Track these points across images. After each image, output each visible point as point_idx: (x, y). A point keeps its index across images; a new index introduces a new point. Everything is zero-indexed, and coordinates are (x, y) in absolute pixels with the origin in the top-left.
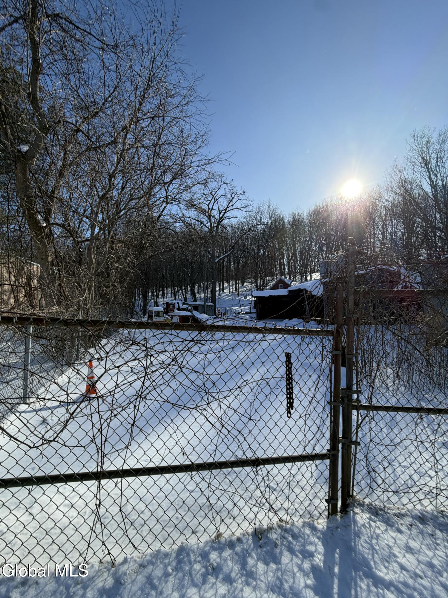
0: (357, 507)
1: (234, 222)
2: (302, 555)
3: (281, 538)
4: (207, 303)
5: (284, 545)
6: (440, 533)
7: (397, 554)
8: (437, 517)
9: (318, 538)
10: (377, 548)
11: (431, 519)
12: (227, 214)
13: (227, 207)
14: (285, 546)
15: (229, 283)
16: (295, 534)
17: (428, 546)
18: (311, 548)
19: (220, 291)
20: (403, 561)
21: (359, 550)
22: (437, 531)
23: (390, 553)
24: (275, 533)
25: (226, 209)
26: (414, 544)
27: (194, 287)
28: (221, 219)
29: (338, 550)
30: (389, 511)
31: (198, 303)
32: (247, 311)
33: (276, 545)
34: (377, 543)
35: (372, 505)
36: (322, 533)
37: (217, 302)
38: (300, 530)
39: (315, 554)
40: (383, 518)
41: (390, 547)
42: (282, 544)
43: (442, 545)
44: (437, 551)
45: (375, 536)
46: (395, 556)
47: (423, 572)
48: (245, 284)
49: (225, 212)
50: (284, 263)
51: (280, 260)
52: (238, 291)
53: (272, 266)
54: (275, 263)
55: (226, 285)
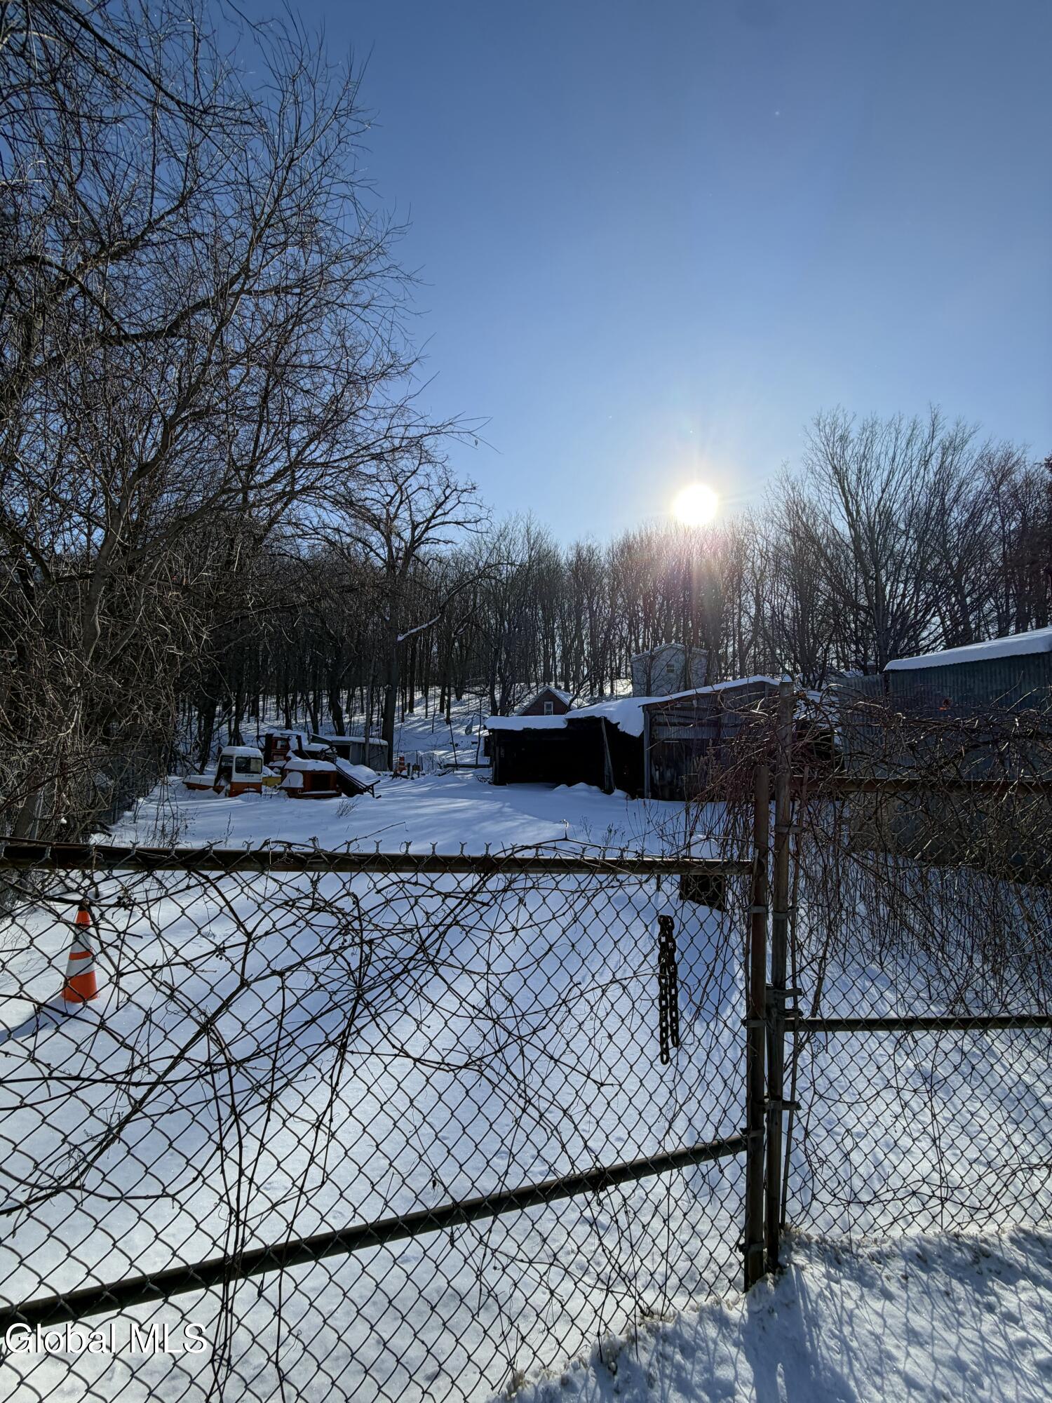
0: (797, 1252)
1: (444, 551)
2: (708, 1395)
3: (658, 1361)
4: (371, 740)
5: (666, 1376)
6: (959, 1285)
7: (894, 1352)
8: (948, 1250)
9: (736, 1344)
10: (854, 1344)
11: (940, 1257)
12: (431, 534)
13: (433, 517)
14: (670, 1378)
15: (425, 693)
16: (687, 1342)
17: (944, 1319)
18: (724, 1373)
19: (404, 711)
20: (908, 1367)
21: (823, 1358)
22: (955, 1283)
23: (881, 1351)
24: (645, 1349)
25: (429, 520)
26: (920, 1322)
27: (338, 697)
28: (416, 542)
29: (780, 1367)
30: (860, 1251)
31: (347, 738)
32: (468, 761)
33: (650, 1381)
34: (853, 1333)
35: (824, 1241)
36: (744, 1330)
37: (396, 737)
38: (697, 1332)
39: (736, 1385)
40: (851, 1269)
41: (877, 1338)
42: (663, 1375)
43: (969, 1314)
44: (961, 1330)
45: (845, 1317)
46: (891, 1357)
47: (949, 1385)
48: (465, 697)
49: (427, 529)
50: (554, 653)
51: (546, 647)
52: (449, 713)
53: (528, 658)
54: (534, 651)
55: (418, 696)
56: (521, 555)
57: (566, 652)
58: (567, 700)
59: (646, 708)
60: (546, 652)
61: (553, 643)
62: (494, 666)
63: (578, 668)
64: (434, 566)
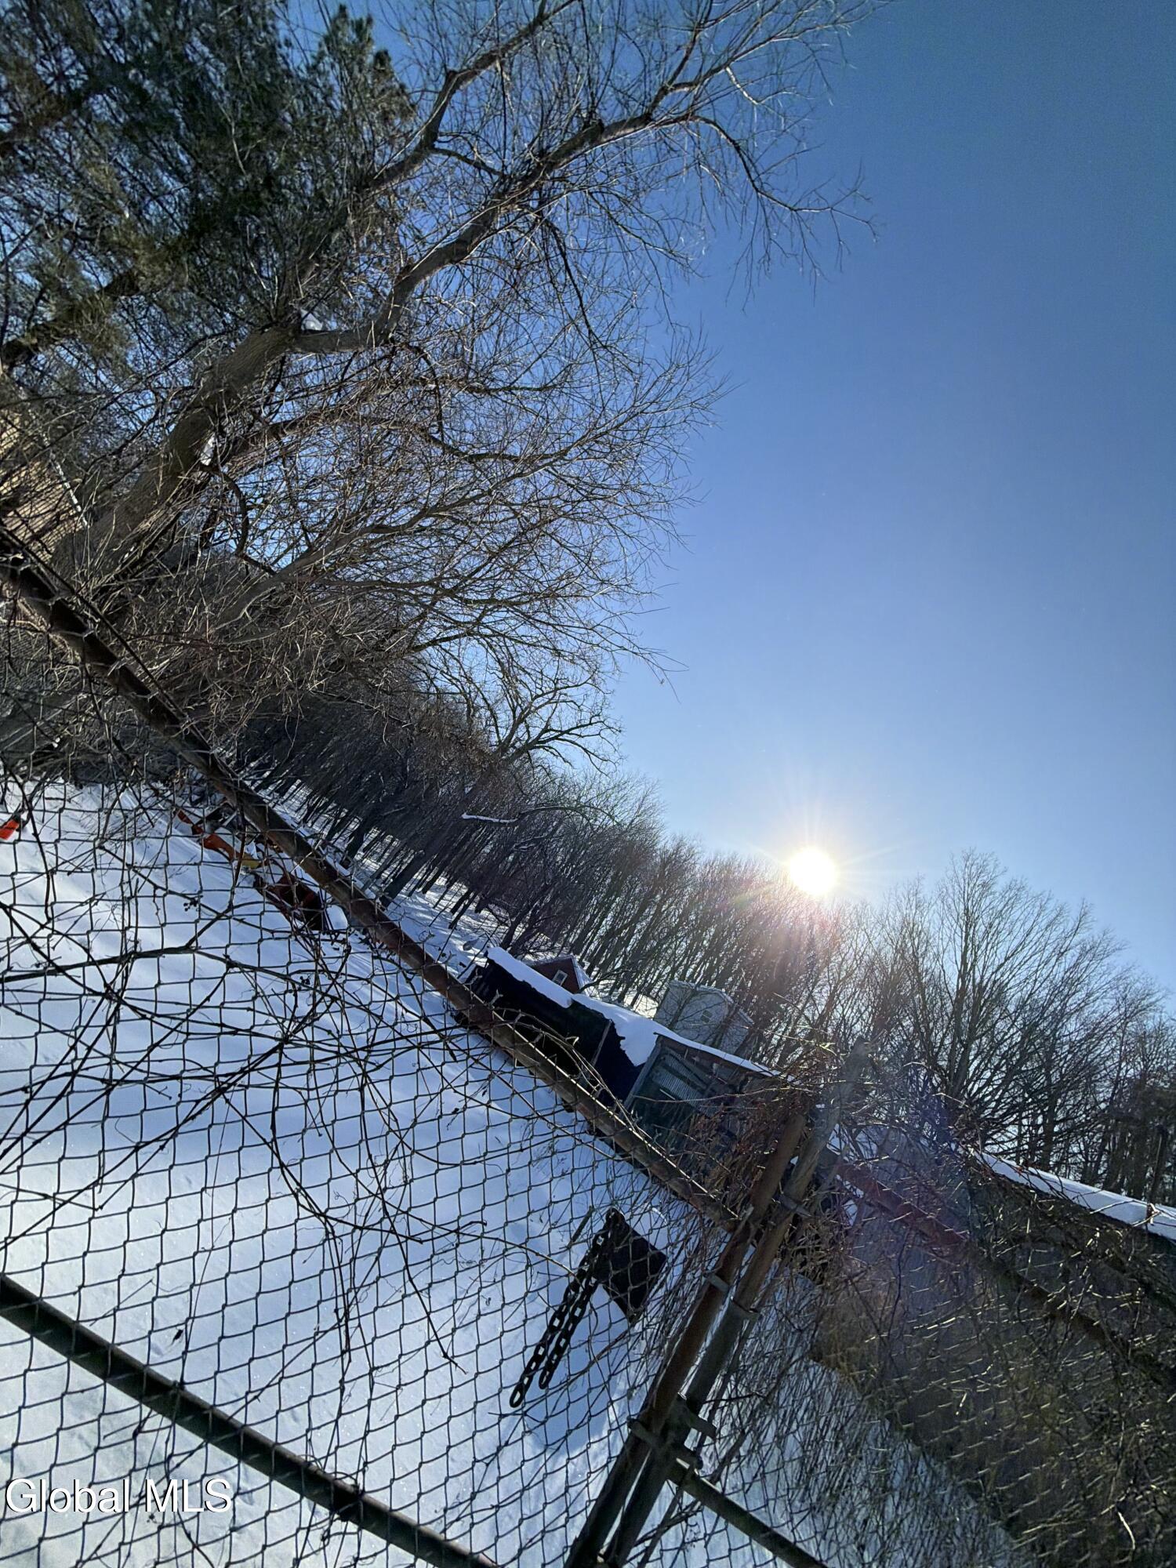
1: (558, 767)
12: (555, 744)
19: (418, 886)
27: (367, 831)
28: (537, 743)
37: (393, 905)
48: (484, 913)
49: (556, 738)
50: (598, 928)
51: (594, 916)
52: (458, 918)
53: (569, 916)
54: (580, 912)
55: (441, 881)
56: (624, 815)
57: (611, 933)
58: (583, 983)
59: (662, 1040)
60: (591, 921)
61: (604, 916)
62: (534, 901)
63: (613, 958)
64: (540, 774)
